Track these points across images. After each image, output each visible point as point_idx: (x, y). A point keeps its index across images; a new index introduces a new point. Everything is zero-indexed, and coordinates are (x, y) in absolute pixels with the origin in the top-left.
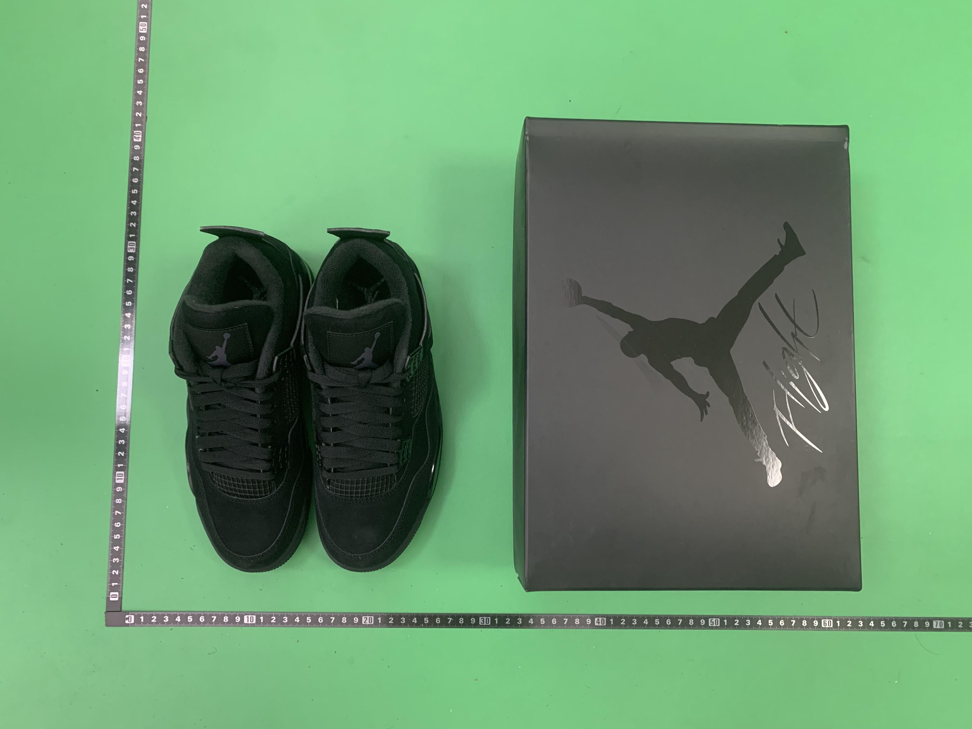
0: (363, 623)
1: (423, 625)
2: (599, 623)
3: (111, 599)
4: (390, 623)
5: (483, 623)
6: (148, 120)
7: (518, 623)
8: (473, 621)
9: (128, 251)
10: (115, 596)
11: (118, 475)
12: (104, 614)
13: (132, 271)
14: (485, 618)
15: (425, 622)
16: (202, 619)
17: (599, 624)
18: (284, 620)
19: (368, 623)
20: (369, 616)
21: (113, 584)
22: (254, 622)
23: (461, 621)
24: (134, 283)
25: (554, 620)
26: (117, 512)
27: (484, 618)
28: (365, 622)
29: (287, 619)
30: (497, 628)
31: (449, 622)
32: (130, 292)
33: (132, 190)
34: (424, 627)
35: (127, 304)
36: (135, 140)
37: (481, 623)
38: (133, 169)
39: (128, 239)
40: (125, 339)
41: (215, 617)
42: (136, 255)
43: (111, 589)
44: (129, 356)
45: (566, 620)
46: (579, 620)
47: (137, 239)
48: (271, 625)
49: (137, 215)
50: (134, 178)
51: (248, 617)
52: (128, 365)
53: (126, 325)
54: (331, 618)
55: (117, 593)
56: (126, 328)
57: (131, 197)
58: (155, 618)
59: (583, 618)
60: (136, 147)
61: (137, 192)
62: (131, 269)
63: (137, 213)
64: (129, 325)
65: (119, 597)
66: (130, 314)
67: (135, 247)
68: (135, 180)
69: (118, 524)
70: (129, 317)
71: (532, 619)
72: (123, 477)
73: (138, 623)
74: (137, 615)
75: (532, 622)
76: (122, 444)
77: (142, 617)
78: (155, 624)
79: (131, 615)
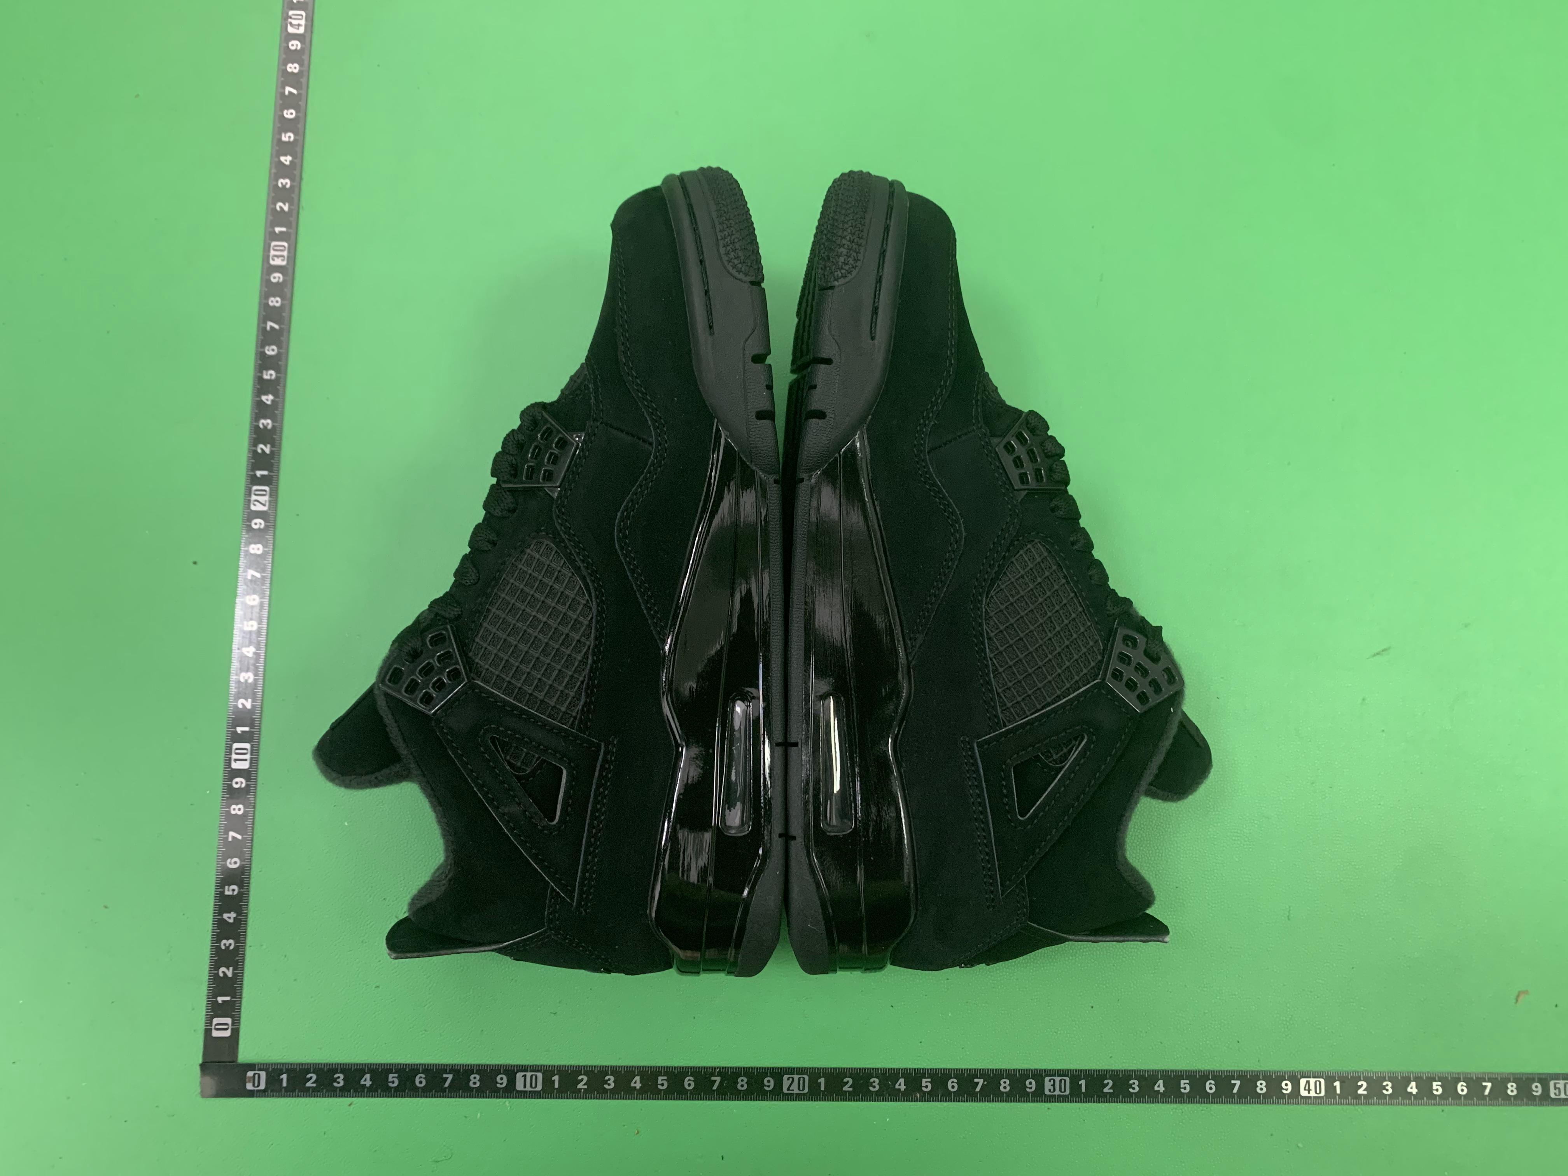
0: (785, 1090)
1: (918, 1096)
2: (1309, 1090)
3: (215, 1034)
4: (846, 1092)
5: (1052, 1091)
7: (1131, 1090)
8: (1031, 1085)
9: (272, 262)
10: (222, 1027)
11: (237, 751)
12: (198, 1069)
13: (278, 305)
14: (1057, 1079)
15: (924, 1089)
16: (421, 1079)
17: (1309, 1093)
18: (607, 1083)
19: (796, 1091)
20: (797, 1074)
21: (220, 999)
22: (539, 1088)
23: (1005, 1085)
24: (281, 330)
25: (1210, 1084)
26: (232, 834)
27: (1054, 1081)
28: (788, 1089)
29: (614, 1082)
30: (1085, 1101)
31: (978, 1089)
32: (273, 350)
33: (283, 135)
34: (922, 1100)
35: (267, 375)
36: (291, 30)
37: (1050, 1090)
38: (284, 89)
39: (272, 236)
40: (259, 451)
41: (450, 1076)
42: (288, 270)
43: (215, 1010)
44: (267, 488)
45: (1235, 1084)
46: (1264, 1083)
47: (291, 238)
48: (576, 1094)
49: (291, 186)
50: (288, 109)
51: (525, 1076)
52: (265, 509)
53: (262, 421)
54: (713, 1078)
55: (228, 1020)
56: (261, 426)
57: (281, 148)
58: (314, 1077)
59: (1274, 1080)
60: (293, 45)
61: (292, 139)
62: (277, 302)
63: (292, 180)
64: (269, 421)
65: (232, 1029)
66: (271, 397)
67: (285, 253)
68: (290, 114)
69: (235, 863)
70: (269, 403)
71: (1161, 1082)
72: (248, 757)
73: (273, 1089)
74: (274, 1071)
75: (1161, 1089)
76: (247, 681)
77: (284, 1077)
78: (315, 1093)
79: (260, 1070)
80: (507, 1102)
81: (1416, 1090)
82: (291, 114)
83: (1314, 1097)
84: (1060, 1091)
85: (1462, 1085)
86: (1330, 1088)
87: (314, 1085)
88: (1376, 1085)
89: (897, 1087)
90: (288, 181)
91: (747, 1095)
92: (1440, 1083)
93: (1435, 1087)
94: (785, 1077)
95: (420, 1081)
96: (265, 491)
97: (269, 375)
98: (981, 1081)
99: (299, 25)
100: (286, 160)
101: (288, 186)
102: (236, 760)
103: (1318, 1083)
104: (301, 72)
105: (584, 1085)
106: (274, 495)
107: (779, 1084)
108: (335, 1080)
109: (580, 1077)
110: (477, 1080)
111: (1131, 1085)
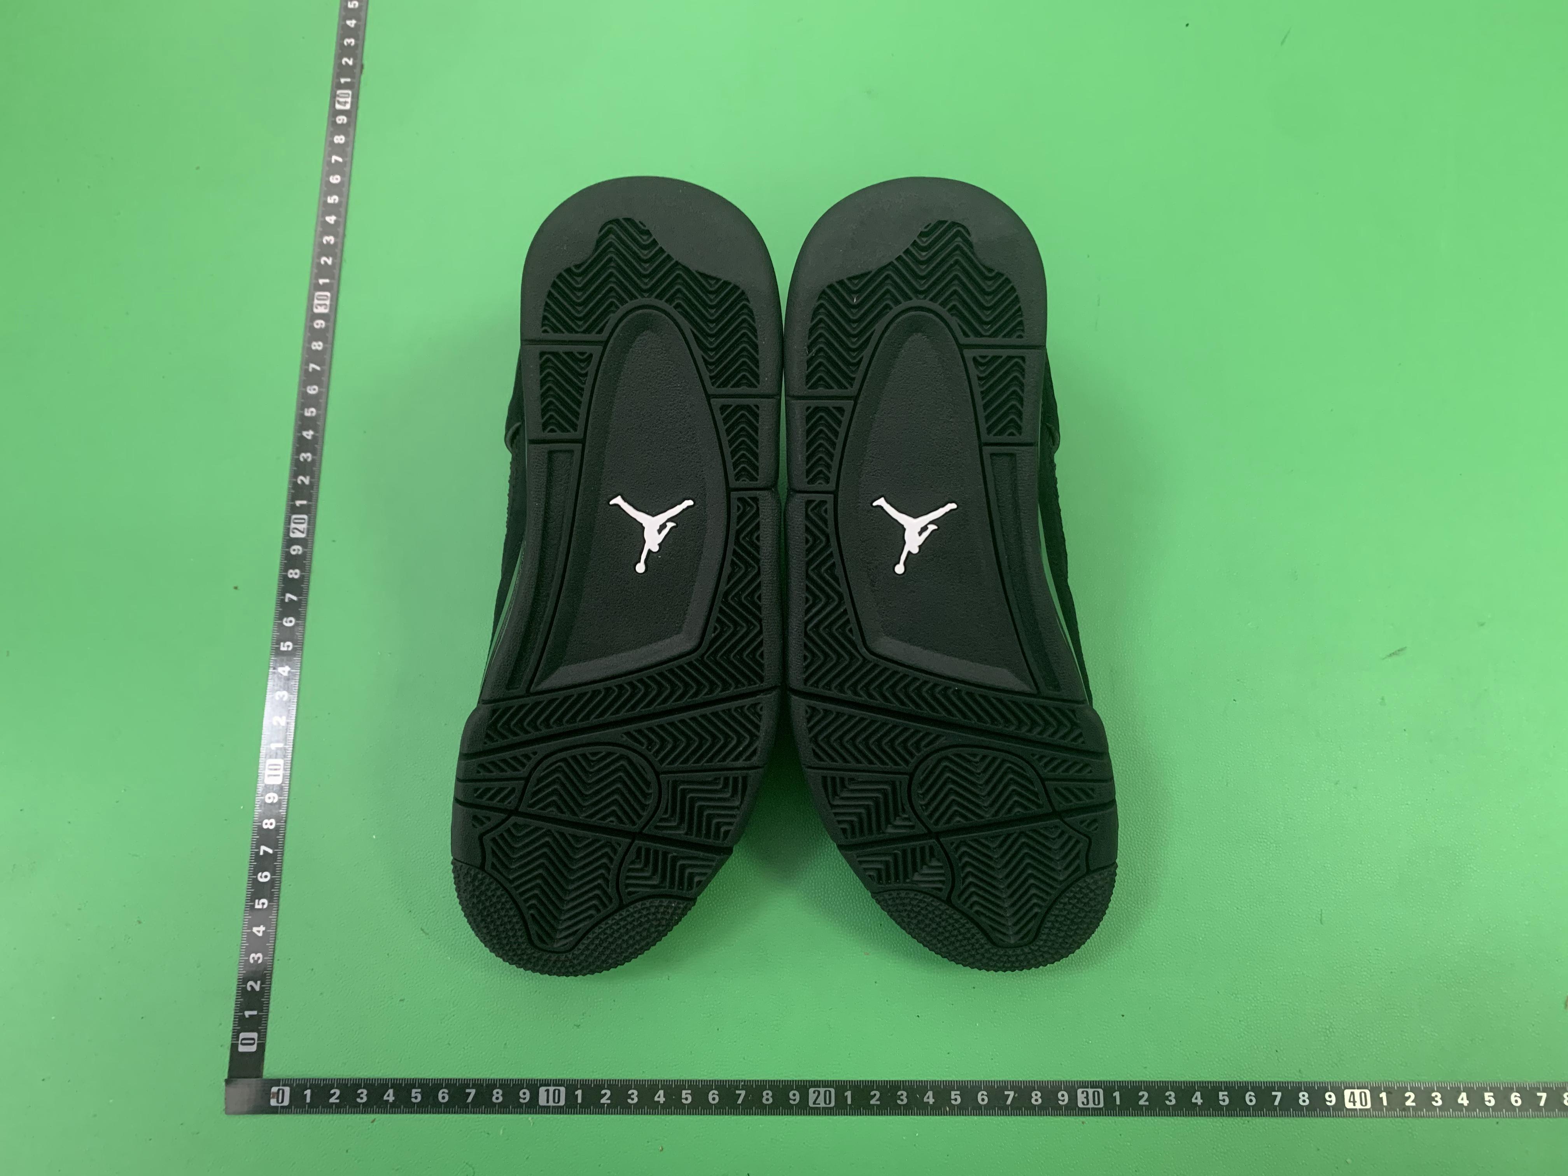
0: (811, 1104)
1: (948, 1109)
2: (1354, 1102)
3: (242, 1049)
4: (873, 1105)
5: (1085, 1104)
6: (365, 71)
7: (1167, 1102)
8: (1064, 1097)
9: (316, 311)
10: (248, 1042)
11: (271, 768)
12: (224, 1084)
13: (320, 349)
14: (1090, 1091)
15: (953, 1102)
16: (444, 1095)
17: (1354, 1105)
18: (630, 1098)
19: (822, 1105)
20: (823, 1087)
21: (247, 1014)
22: (562, 1103)
23: (1037, 1098)
24: (322, 371)
25: (1250, 1095)
26: (263, 848)
27: (1087, 1092)
28: (814, 1103)
29: (637, 1096)
30: (1121, 1114)
31: (1009, 1102)
32: (314, 389)
33: (329, 198)
34: (951, 1113)
35: (308, 412)
36: (338, 107)
37: (1083, 1103)
38: (331, 157)
39: (316, 287)
40: (299, 482)
41: (473, 1091)
42: (330, 318)
43: (242, 1024)
44: (305, 517)
45: (1276, 1096)
46: (1306, 1095)
47: (334, 289)
48: (600, 1109)
49: (335, 242)
50: (334, 175)
51: (548, 1091)
52: (303, 536)
53: (303, 455)
54: (737, 1092)
55: (255, 1035)
56: (302, 459)
57: (327, 209)
58: (338, 1092)
59: (1317, 1092)
60: (339, 120)
61: (337, 201)
62: (319, 346)
63: (336, 237)
64: (309, 455)
65: (258, 1044)
66: (311, 433)
67: (328, 302)
68: (335, 179)
69: (266, 877)
70: (309, 438)
71: (1198, 1094)
72: (280, 772)
73: (297, 1105)
74: (298, 1087)
75: (1199, 1101)
76: (281, 699)
77: (308, 1092)
78: (338, 1109)
79: (284, 1085)
80: (530, 1117)
81: (1468, 1102)
83: (1360, 1110)
84: (1094, 1104)
85: (1516, 1096)
86: (1376, 1100)
87: (338, 1101)
88: (1424, 1096)
89: (925, 1100)
90: (332, 238)
91: (771, 1110)
92: (1492, 1094)
93: (1487, 1098)
94: (811, 1090)
96: (304, 519)
97: (311, 412)
98: (1012, 1094)
99: (346, 103)
101: (332, 242)
102: (269, 776)
103: (1363, 1094)
104: (346, 143)
105: (608, 1099)
106: (312, 523)
107: (804, 1097)
108: (358, 1096)
109: (603, 1092)
110: (499, 1095)
111: (1168, 1097)
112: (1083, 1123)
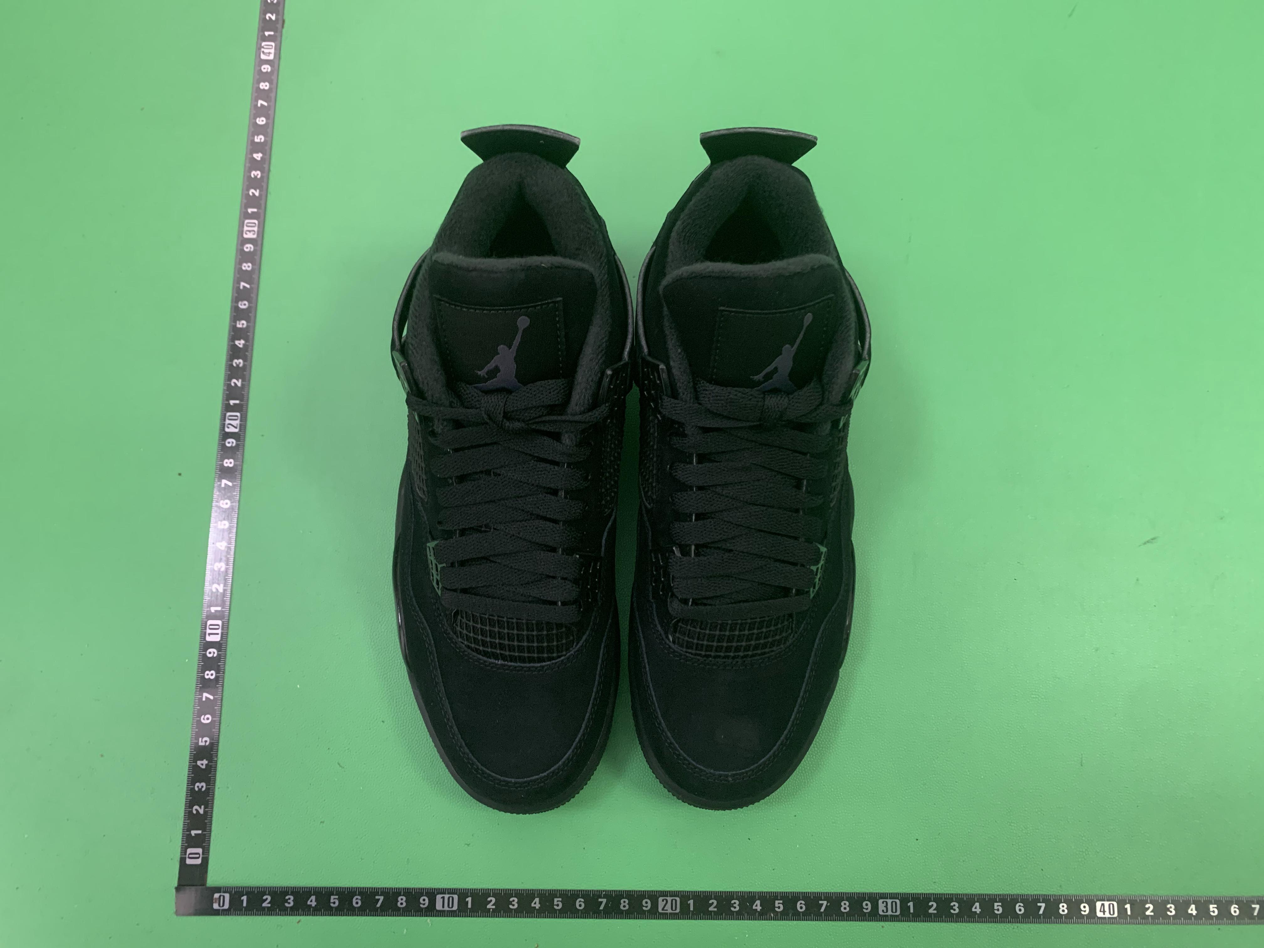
0: (660, 910)
1: (772, 915)
2: (1104, 912)
3: (189, 862)
4: (711, 912)
5: (885, 911)
6: (286, 25)
7: (952, 911)
8: (867, 906)
9: (245, 236)
10: (194, 856)
11: (211, 627)
12: (174, 890)
13: (249, 269)
14: (889, 901)
15: (777, 909)
16: (357, 900)
17: (1104, 914)
18: (511, 904)
19: (670, 911)
20: (670, 896)
21: (193, 833)
22: (455, 908)
24: (252, 288)
25: (1020, 906)
26: (205, 695)
27: (887, 903)
28: (663, 909)
29: (517, 902)
30: (913, 921)
31: (822, 910)
32: (245, 305)
33: (256, 137)
34: (775, 919)
35: (239, 324)
36: (263, 57)
37: (883, 911)
38: (257, 102)
39: (246, 216)
40: (233, 384)
41: (382, 898)
42: (258, 242)
43: (189, 842)
44: (238, 414)
45: (1041, 906)
46: (1065, 906)
47: (260, 217)
48: (487, 913)
49: (262, 177)
50: (260, 117)
51: (443, 898)
52: (236, 430)
53: (236, 361)
54: (600, 900)
55: (200, 850)
56: (234, 365)
57: (254, 147)
58: (269, 898)
59: (1074, 904)
60: (264, 68)
61: (262, 140)
62: (249, 267)
63: (262, 172)
64: (241, 361)
65: (202, 858)
66: (242, 342)
67: (256, 229)
68: (261, 121)
69: (208, 719)
70: (241, 346)
71: (977, 904)
72: (219, 631)
73: (235, 908)
74: (236, 893)
75: (978, 911)
76: (219, 570)
77: (244, 898)
78: (269, 912)
79: (225, 892)
80: (429, 920)
81: (1196, 912)
82: (263, 121)
83: (1109, 918)
84: (892, 911)
85: (1235, 908)
86: (1122, 910)
87: (269, 905)
88: (1161, 907)
89: (754, 907)
90: (259, 172)
91: (627, 915)
92: (1216, 906)
93: (1211, 909)
94: (660, 899)
95: (357, 902)
96: (237, 416)
97: (242, 324)
98: (825, 903)
99: (270, 53)
100: (258, 156)
101: (259, 177)
102: (210, 634)
103: (1111, 905)
104: (270, 89)
105: (493, 905)
106: (244, 419)
107: (655, 905)
108: (286, 901)
109: (489, 899)
110: (403, 901)
111: (952, 906)
112: (883, 927)
